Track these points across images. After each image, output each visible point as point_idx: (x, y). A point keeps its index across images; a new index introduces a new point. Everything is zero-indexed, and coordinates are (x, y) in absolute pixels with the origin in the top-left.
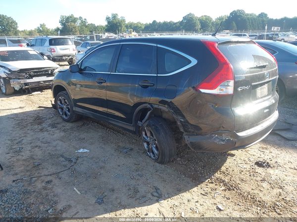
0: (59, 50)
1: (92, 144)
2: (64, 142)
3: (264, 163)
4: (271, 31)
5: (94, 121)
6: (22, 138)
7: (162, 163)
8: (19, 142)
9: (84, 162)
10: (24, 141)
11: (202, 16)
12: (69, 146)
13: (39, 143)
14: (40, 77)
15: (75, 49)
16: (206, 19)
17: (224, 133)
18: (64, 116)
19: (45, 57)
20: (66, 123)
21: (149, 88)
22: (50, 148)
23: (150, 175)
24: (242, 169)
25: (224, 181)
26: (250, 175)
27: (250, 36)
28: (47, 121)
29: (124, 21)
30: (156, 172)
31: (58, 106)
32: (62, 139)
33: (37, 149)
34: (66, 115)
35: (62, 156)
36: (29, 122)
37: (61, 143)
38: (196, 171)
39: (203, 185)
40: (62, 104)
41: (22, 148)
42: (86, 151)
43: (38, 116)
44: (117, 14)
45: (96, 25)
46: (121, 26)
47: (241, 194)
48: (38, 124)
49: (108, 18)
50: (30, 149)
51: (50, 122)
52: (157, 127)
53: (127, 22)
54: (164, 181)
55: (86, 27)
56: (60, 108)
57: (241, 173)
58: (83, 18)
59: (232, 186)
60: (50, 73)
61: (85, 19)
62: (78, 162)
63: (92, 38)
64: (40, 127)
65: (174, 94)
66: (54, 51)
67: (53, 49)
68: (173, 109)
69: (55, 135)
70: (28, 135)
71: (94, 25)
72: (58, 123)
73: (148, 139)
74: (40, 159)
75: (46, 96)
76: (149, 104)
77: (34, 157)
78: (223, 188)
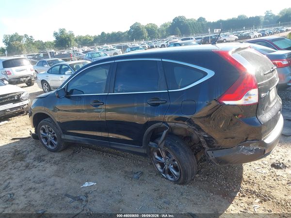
0: (15, 72)
1: (95, 174)
2: (62, 178)
3: (280, 164)
4: (215, 33)
5: (85, 147)
6: (8, 181)
7: (183, 183)
8: (7, 187)
9: (97, 198)
10: (11, 185)
11: (148, 24)
12: (70, 182)
13: (32, 185)
14: (5, 105)
15: (32, 69)
16: (152, 26)
17: (252, 143)
18: (50, 146)
19: (6, 82)
20: (54, 153)
21: (161, 105)
22: (48, 188)
23: (178, 201)
24: (264, 175)
25: (254, 192)
26: (274, 180)
27: (196, 39)
28: (29, 154)
29: (73, 35)
30: (182, 195)
31: (41, 136)
32: (57, 174)
33: (31, 192)
34: (52, 144)
35: (67, 195)
36: (7, 160)
37: (58, 179)
38: (222, 186)
39: (236, 200)
40: (46, 133)
41: (14, 194)
42: (92, 184)
43: (16, 151)
44: (64, 29)
45: (44, 42)
46: (70, 41)
47: (279, 203)
48: (21, 161)
49: (55, 34)
50: (23, 193)
51: (34, 156)
52: (175, 147)
53: (75, 36)
54: (195, 204)
55: (33, 44)
56: (44, 138)
57: (264, 179)
58: (29, 36)
59: (265, 196)
60: (16, 98)
61: (31, 37)
62: (89, 199)
63: (46, 56)
64: (24, 164)
65: (194, 109)
66: (10, 74)
67: (9, 71)
68: (194, 126)
69: (47, 171)
70: (14, 177)
71: (42, 41)
72: (44, 156)
73: (163, 160)
74: (42, 205)
75: (15, 125)
76: (164, 122)
77: (33, 203)
78: (258, 200)
